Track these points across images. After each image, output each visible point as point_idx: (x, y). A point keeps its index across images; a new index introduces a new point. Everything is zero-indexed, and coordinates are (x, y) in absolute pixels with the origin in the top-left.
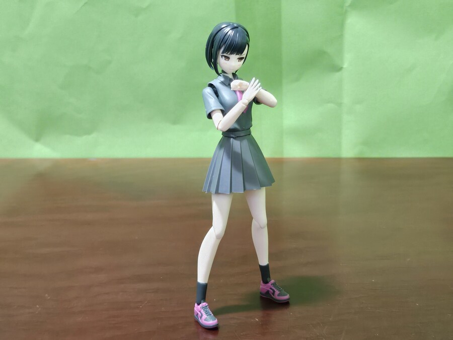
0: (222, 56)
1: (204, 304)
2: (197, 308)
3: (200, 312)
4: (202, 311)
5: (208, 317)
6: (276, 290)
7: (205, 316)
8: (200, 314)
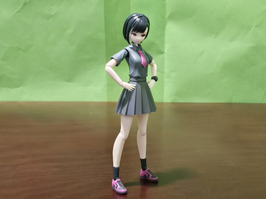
0: (132, 33)
1: (118, 180)
2: (114, 182)
3: (116, 184)
4: (117, 184)
5: (121, 187)
6: (150, 174)
7: (119, 187)
8: (116, 185)
